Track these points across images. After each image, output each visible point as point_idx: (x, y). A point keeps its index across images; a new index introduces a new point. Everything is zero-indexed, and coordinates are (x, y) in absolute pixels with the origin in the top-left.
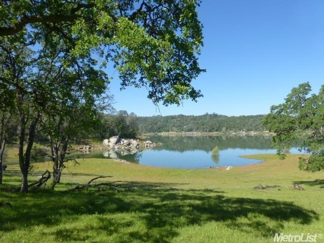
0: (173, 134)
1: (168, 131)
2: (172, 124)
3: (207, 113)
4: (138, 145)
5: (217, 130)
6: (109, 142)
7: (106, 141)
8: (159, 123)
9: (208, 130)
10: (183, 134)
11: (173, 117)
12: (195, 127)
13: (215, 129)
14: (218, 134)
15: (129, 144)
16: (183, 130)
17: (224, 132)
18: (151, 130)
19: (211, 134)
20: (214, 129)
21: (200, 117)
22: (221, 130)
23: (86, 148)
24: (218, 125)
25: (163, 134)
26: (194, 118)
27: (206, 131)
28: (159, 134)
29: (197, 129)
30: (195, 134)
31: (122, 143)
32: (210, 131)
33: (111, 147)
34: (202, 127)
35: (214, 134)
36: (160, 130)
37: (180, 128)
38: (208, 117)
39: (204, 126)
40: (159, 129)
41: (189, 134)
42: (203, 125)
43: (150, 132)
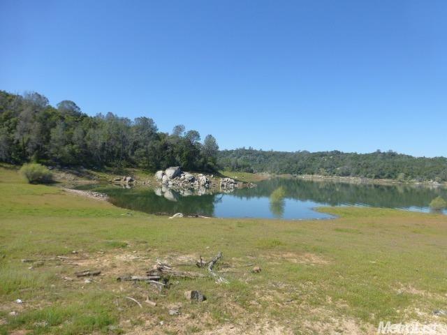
0: (318, 178)
1: (313, 174)
2: (319, 164)
3: (378, 150)
4: (208, 182)
5: (389, 177)
6: (163, 174)
7: (159, 173)
8: (301, 161)
9: (374, 175)
10: (335, 179)
11: (322, 155)
12: (354, 170)
13: (386, 176)
14: (391, 182)
15: (193, 180)
16: (334, 174)
17: (400, 181)
18: (288, 171)
19: (377, 181)
20: (384, 174)
21: (367, 156)
22: (396, 177)
23: (125, 180)
24: (392, 169)
25: (305, 177)
26: (355, 157)
27: (370, 177)
28: (300, 177)
29: (357, 173)
30: (352, 180)
31: (182, 177)
32: (377, 177)
33: (164, 181)
34: (364, 170)
35: (384, 182)
36: (300, 171)
37: (331, 170)
38: (379, 157)
39: (369, 170)
40: (300, 169)
41: (344, 179)
42: (367, 167)
43: (285, 172)
